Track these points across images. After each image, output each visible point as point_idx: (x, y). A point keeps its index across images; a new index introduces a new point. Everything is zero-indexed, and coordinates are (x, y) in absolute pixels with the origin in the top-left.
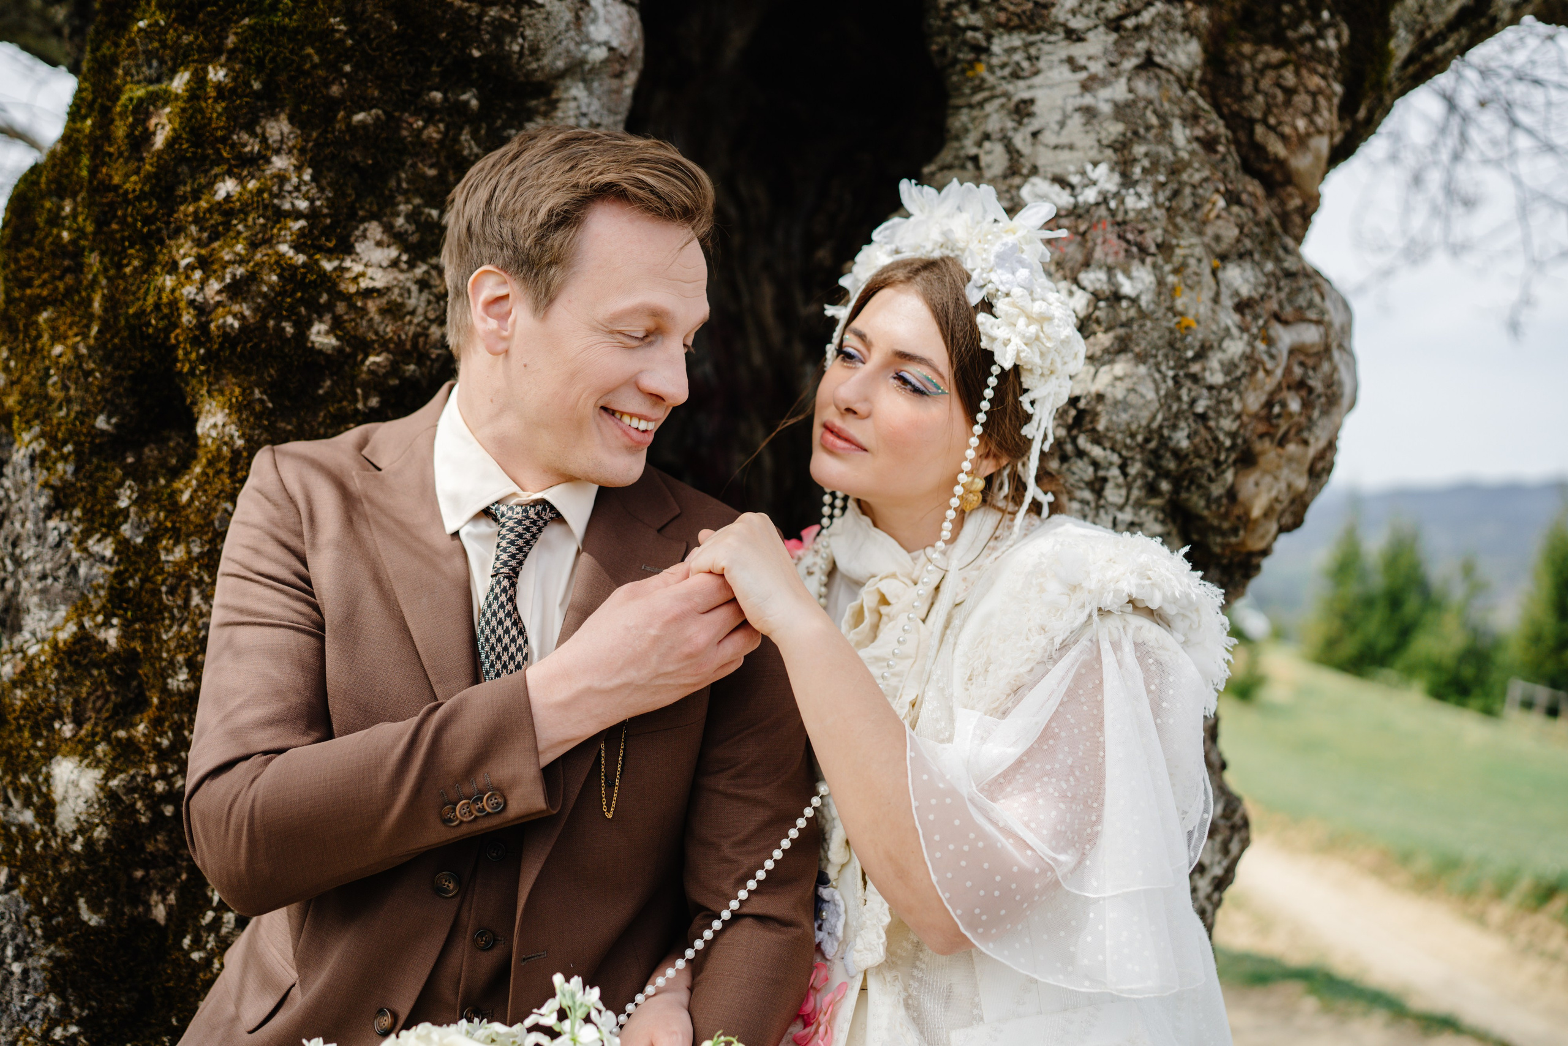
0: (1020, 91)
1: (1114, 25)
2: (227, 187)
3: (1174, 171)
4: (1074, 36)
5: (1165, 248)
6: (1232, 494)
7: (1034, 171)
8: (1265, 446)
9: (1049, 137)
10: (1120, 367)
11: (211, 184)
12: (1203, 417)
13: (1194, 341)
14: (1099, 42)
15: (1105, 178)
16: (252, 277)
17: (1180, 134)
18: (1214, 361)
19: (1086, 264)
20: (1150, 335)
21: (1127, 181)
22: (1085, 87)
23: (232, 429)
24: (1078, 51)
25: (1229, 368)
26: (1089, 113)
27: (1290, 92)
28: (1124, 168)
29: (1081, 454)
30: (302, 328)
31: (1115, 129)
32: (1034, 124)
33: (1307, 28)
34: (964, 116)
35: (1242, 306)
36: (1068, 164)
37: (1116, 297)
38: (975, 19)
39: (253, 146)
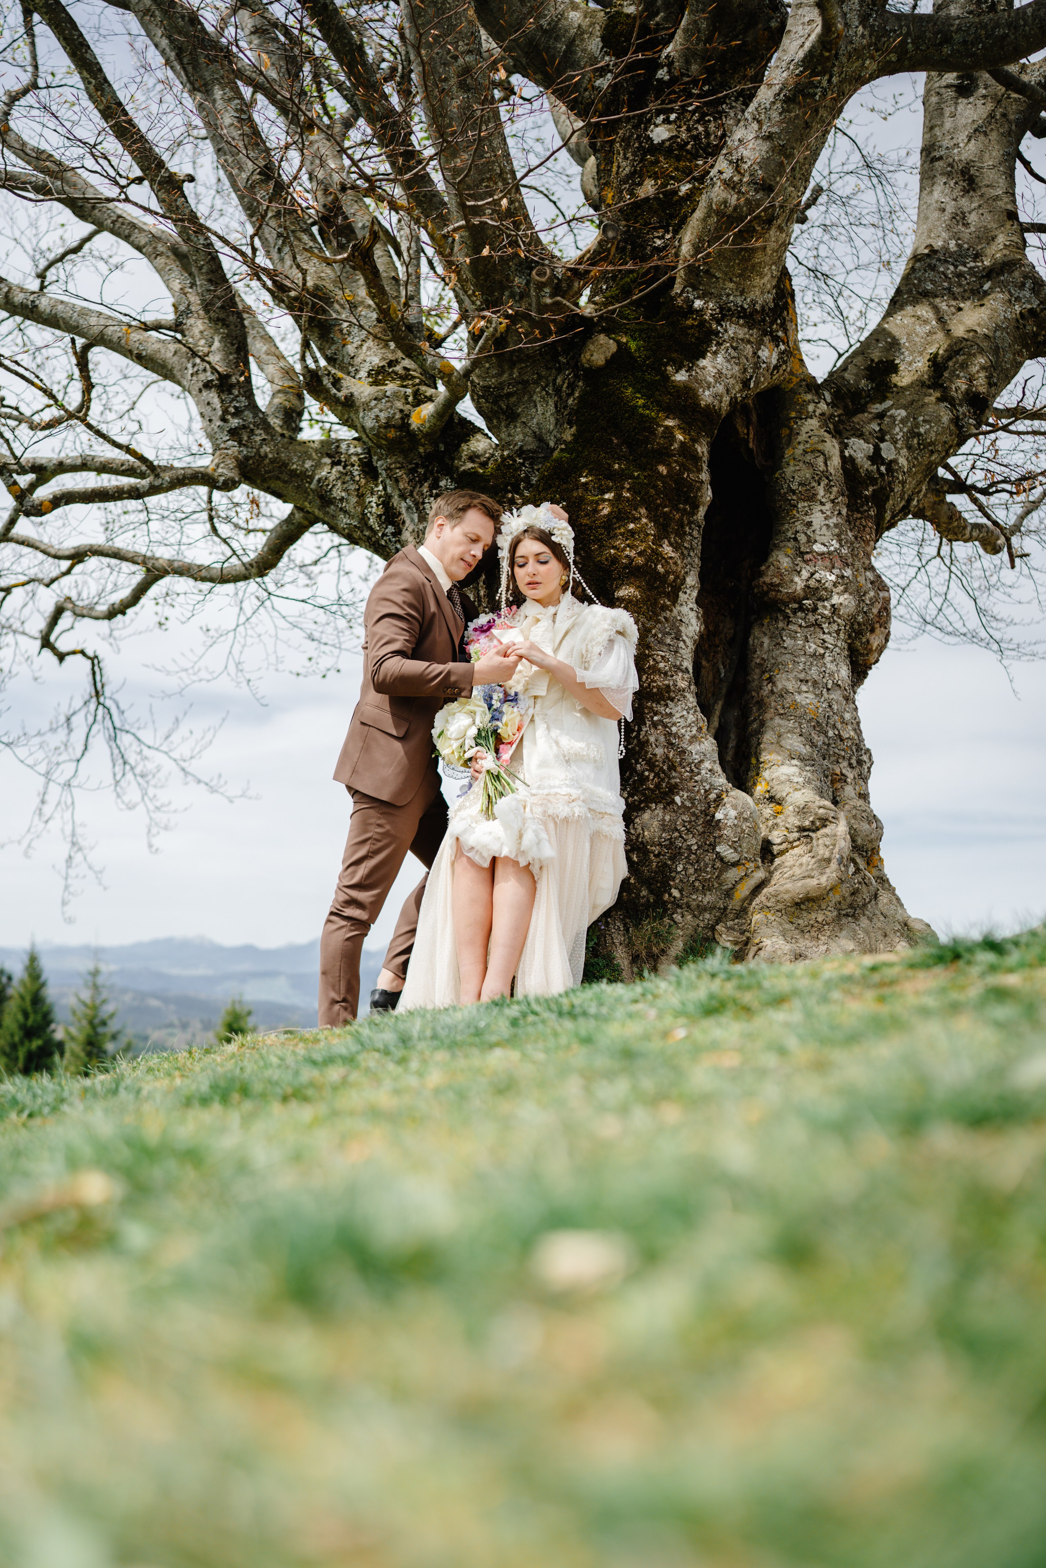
0: (807, 519)
1: (833, 501)
2: (632, 526)
3: (852, 544)
4: (822, 504)
5: (853, 565)
6: (868, 641)
7: (816, 541)
8: (877, 625)
9: (818, 532)
10: (846, 596)
11: (626, 524)
12: (865, 613)
13: (863, 590)
14: (829, 506)
15: (835, 544)
16: (645, 550)
17: (850, 534)
18: (868, 596)
19: (833, 567)
20: (853, 588)
21: (841, 546)
22: (826, 519)
23: (637, 593)
24: (823, 508)
25: (871, 599)
26: (828, 526)
27: (864, 527)
28: (840, 541)
29: (834, 622)
30: (656, 565)
31: (837, 530)
32: (813, 528)
33: (865, 508)
34: (786, 526)
35: (872, 583)
36: (825, 540)
37: (843, 577)
38: (795, 497)
39: (637, 515)
